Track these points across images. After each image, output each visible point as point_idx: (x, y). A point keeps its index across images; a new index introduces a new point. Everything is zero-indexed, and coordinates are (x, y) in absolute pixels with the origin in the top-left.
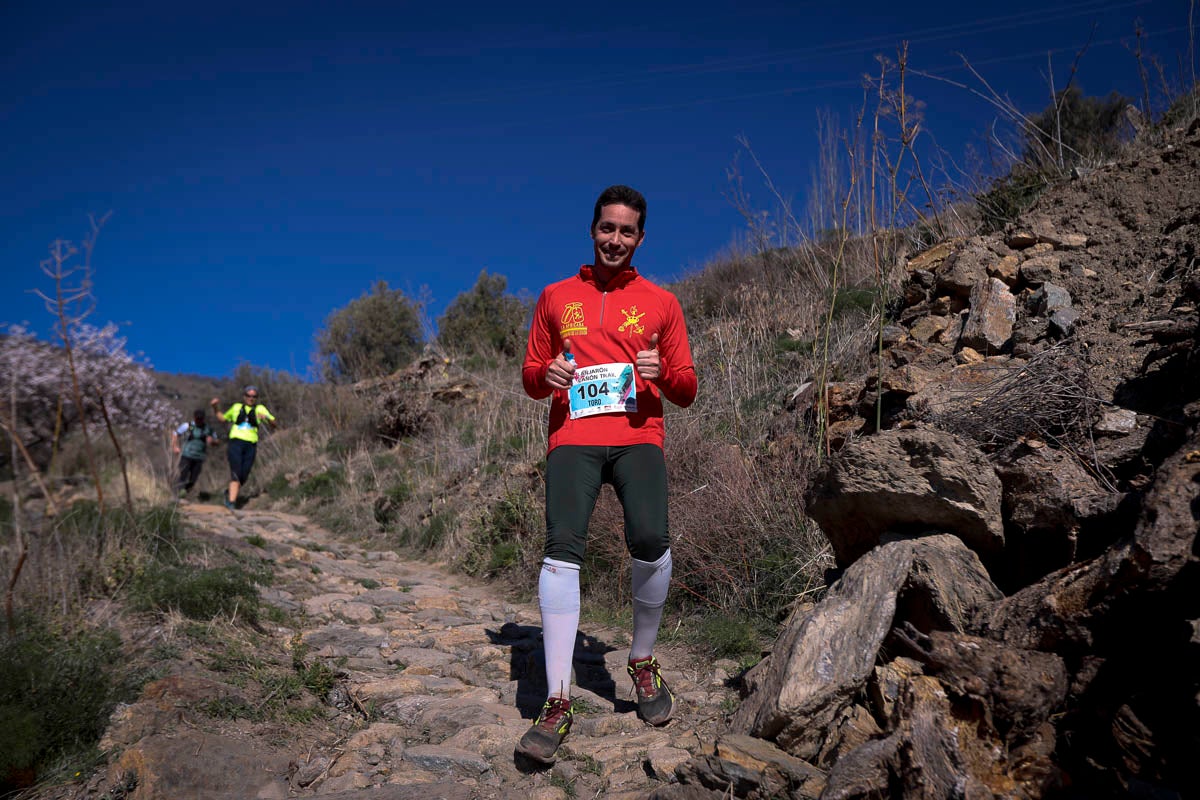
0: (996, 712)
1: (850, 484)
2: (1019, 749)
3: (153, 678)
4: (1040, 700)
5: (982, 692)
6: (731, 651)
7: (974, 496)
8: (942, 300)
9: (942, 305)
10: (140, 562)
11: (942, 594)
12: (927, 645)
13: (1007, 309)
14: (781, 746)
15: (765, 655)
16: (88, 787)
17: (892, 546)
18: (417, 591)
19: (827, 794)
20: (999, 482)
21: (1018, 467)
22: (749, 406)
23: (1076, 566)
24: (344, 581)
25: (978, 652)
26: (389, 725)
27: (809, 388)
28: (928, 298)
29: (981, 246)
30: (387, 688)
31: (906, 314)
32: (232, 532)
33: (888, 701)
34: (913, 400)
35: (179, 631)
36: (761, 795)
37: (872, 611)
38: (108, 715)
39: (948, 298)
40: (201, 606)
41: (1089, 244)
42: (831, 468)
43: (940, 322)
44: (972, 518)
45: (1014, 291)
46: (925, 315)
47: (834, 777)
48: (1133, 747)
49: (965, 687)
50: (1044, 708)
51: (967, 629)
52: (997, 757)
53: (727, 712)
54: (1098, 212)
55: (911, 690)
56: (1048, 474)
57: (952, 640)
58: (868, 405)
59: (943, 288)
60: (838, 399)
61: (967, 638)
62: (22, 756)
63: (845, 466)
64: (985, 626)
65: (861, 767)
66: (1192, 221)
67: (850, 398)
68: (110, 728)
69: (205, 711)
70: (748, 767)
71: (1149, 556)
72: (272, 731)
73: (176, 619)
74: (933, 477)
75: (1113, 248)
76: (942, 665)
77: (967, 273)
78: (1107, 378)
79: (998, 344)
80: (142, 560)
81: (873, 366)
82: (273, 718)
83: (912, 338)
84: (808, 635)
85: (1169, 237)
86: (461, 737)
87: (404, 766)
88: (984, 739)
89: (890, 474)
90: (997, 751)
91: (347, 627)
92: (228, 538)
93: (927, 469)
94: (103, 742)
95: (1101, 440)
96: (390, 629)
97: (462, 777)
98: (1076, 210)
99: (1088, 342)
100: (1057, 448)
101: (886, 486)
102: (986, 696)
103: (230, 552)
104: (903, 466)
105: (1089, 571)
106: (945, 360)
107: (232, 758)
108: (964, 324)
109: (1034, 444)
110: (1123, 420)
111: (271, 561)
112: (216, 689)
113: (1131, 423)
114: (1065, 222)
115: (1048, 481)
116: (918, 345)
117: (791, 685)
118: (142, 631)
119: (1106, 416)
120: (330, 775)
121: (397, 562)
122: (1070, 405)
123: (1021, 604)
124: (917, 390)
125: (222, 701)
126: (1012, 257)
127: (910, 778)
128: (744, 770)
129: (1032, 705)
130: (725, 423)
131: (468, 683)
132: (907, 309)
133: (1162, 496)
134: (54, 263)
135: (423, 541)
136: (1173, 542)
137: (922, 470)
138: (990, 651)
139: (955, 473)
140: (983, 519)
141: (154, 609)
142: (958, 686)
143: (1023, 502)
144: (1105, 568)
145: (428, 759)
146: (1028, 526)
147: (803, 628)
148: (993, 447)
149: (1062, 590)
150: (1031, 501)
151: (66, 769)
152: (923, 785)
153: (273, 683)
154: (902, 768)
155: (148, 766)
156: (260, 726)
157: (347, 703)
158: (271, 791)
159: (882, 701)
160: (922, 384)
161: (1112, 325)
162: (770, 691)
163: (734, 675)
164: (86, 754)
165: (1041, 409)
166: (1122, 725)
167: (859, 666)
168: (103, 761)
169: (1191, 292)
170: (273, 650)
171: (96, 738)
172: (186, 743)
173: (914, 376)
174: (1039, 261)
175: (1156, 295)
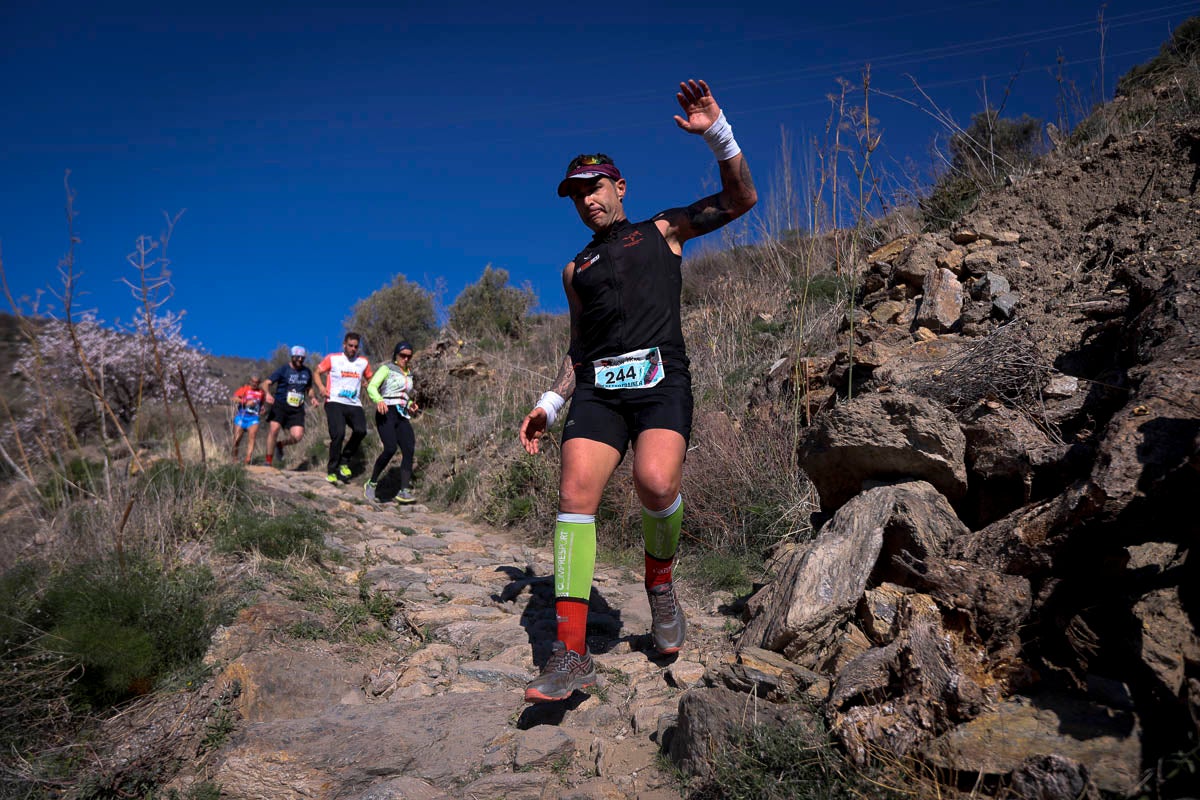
0: (979, 622)
2: (995, 654)
3: (245, 605)
4: (1015, 613)
5: (969, 606)
6: (726, 584)
7: (944, 449)
8: (899, 287)
9: (899, 292)
10: (221, 511)
11: (919, 530)
12: (923, 568)
13: (955, 294)
14: (788, 657)
15: (757, 587)
16: (201, 694)
17: (877, 491)
18: (448, 537)
19: (837, 693)
20: (964, 437)
21: (979, 425)
22: (732, 378)
23: (1036, 504)
24: (385, 529)
25: (965, 573)
26: (442, 646)
27: (785, 363)
28: (886, 285)
29: (932, 241)
30: (439, 615)
31: (868, 299)
32: (285, 487)
33: (877, 619)
34: (878, 372)
35: (261, 567)
36: (779, 696)
37: (862, 544)
38: (209, 638)
39: (903, 285)
41: (1021, 240)
42: (822, 424)
43: (897, 306)
44: (943, 467)
45: (961, 279)
46: (884, 300)
48: (1085, 651)
49: (954, 602)
50: (1016, 620)
51: (946, 556)
52: (981, 659)
53: (730, 632)
54: (1028, 213)
55: (909, 606)
56: (1005, 430)
57: (943, 563)
58: (838, 377)
59: (901, 277)
60: (810, 372)
61: (955, 562)
62: (142, 667)
64: (961, 553)
65: (866, 669)
66: (1108, 221)
67: (822, 371)
68: (212, 647)
69: (291, 633)
70: (766, 672)
71: (1104, 493)
72: (347, 650)
73: (257, 558)
74: (910, 433)
75: (1042, 244)
76: (935, 584)
77: (920, 265)
78: (1047, 351)
79: (948, 325)
80: (224, 508)
81: (840, 344)
82: (346, 639)
83: (873, 320)
84: (810, 565)
85: (1090, 234)
86: (507, 653)
87: (461, 679)
88: (969, 645)
89: (873, 431)
90: (981, 654)
91: (396, 567)
92: (286, 493)
93: (905, 426)
94: (207, 658)
95: (1048, 401)
96: (431, 569)
97: (510, 687)
98: (1009, 211)
99: (1028, 322)
100: (1011, 408)
101: (870, 441)
102: (972, 610)
103: (289, 504)
104: (884, 424)
105: (1052, 506)
106: (904, 338)
107: (317, 671)
108: (918, 308)
109: (993, 405)
110: (1067, 384)
111: (324, 512)
112: (299, 615)
113: (1074, 387)
114: (1001, 222)
115: (1006, 435)
116: (878, 325)
117: (797, 606)
118: (230, 568)
119: (1053, 381)
120: (398, 687)
121: (427, 513)
122: (1022, 372)
123: (991, 536)
124: (880, 363)
125: (304, 624)
126: (957, 251)
127: (910, 677)
128: (764, 675)
129: (1009, 616)
130: (711, 393)
131: (506, 611)
132: (868, 296)
133: (1116, 442)
134: (139, 254)
135: (448, 496)
136: (1124, 481)
137: (901, 427)
138: (975, 572)
139: (929, 429)
140: (951, 468)
141: (237, 551)
142: (949, 602)
143: (984, 453)
144: (1064, 504)
145: (481, 673)
146: (988, 474)
147: (805, 559)
148: (959, 408)
149: (1026, 524)
150: (991, 453)
151: (176, 680)
152: (921, 682)
153: (344, 610)
154: (902, 670)
155: (250, 677)
156: (336, 646)
157: (405, 628)
158: (351, 699)
159: (872, 619)
160: (886, 358)
161: (1047, 307)
162: (777, 611)
163: (730, 603)
164: (193, 668)
165: (997, 375)
166: (1076, 632)
167: (853, 589)
168: (208, 673)
169: (1121, 278)
170: (338, 584)
171: (199, 655)
172: (278, 658)
173: (878, 351)
174: (980, 254)
175: (1082, 282)
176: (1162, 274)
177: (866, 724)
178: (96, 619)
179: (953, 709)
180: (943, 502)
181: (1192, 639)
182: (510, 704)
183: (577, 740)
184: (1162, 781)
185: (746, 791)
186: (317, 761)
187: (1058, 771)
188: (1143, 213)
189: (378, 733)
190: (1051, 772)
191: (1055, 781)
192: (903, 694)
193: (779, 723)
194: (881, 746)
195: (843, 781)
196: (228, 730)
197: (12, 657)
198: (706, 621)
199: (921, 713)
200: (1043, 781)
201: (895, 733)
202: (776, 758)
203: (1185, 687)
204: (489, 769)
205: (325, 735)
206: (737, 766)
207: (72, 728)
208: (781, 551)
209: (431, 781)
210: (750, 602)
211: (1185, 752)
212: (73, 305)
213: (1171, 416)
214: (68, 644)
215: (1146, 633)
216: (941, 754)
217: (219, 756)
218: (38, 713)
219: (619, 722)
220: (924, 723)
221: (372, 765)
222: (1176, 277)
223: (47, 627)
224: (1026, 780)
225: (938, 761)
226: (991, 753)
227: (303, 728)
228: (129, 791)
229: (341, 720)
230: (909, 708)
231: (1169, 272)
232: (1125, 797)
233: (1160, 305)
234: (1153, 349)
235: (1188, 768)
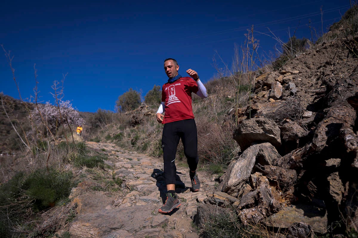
0: (280, 184)
1: (244, 131)
2: (286, 193)
3: (80, 182)
4: (291, 181)
5: (277, 179)
6: (216, 172)
7: (274, 133)
8: (265, 87)
9: (265, 88)
11: (266, 157)
12: (264, 169)
13: (280, 89)
14: (229, 194)
15: (224, 173)
16: (67, 207)
17: (254, 146)
18: (141, 161)
19: (240, 205)
20: (280, 130)
21: (284, 126)
22: (219, 114)
23: (299, 149)
24: (124, 159)
25: (275, 170)
26: (135, 192)
27: (233, 109)
28: (261, 87)
29: (274, 74)
30: (135, 183)
31: (256, 91)
32: (98, 148)
33: (254, 182)
34: (258, 111)
35: (86, 171)
36: (224, 205)
37: (250, 161)
38: (71, 190)
39: (266, 87)
40: (91, 165)
41: (299, 73)
42: (239, 127)
43: (264, 93)
44: (273, 138)
45: (282, 84)
46: (261, 91)
47: (242, 200)
48: (313, 191)
49: (273, 178)
50: (291, 183)
51: (273, 165)
52: (281, 195)
53: (216, 186)
54: (301, 65)
55: (260, 179)
56: (291, 127)
57: (269, 167)
58: (248, 113)
59: (265, 84)
60: (240, 112)
61: (273, 167)
62: (52, 199)
63: (243, 127)
64: (277, 164)
65: (248, 198)
66: (323, 66)
67: (243, 111)
68: (71, 193)
69: (93, 189)
71: (316, 145)
72: (108, 194)
73: (85, 168)
74: (264, 129)
75: (305, 74)
76: (267, 173)
77: (271, 81)
78: (305, 104)
79: (278, 97)
80: (77, 155)
81: (249, 104)
82: (108, 190)
83: (258, 97)
84: (235, 167)
85: (318, 70)
86: (153, 194)
87: (140, 201)
88: (277, 190)
89: (253, 129)
90: (281, 193)
91: (125, 169)
92: (97, 150)
93: (262, 127)
94: (69, 196)
95: (304, 119)
96: (135, 170)
97: (153, 203)
98: (296, 65)
99: (300, 96)
100: (293, 121)
101: (252, 131)
102: (278, 180)
103: (97, 152)
104: (257, 126)
105: (302, 149)
106: (266, 101)
107: (99, 200)
108: (270, 93)
109: (288, 120)
110: (309, 114)
111: (107, 154)
112: (95, 184)
113: (311, 114)
114: (293, 68)
115: (291, 129)
117: (231, 179)
118: (77, 171)
119: (305, 113)
120: (122, 203)
121: (137, 154)
122: (296, 110)
123: (286, 158)
124: (259, 109)
125: (96, 187)
126: (281, 76)
127: (260, 200)
128: (220, 200)
129: (289, 182)
130: (213, 119)
132: (256, 90)
133: (319, 131)
134: (55, 86)
135: (142, 149)
136: (322, 142)
138: (278, 169)
139: (269, 128)
140: (276, 139)
141: (80, 166)
142: (271, 178)
143: (285, 134)
144: (306, 149)
145: (145, 199)
146: (287, 140)
147: (233, 166)
148: (278, 121)
149: (295, 155)
150: (287, 134)
151: (62, 203)
152: (263, 202)
153: (108, 182)
154: (258, 198)
155: (80, 202)
156: (105, 192)
157: (125, 187)
158: (108, 208)
160: (260, 107)
161: (306, 91)
162: (226, 181)
163: (217, 178)
164: (66, 199)
165: (289, 112)
166: (310, 186)
167: (247, 174)
168: (70, 201)
169: (324, 83)
170: (107, 175)
172: (88, 196)
173: (258, 106)
174: (287, 77)
175: (316, 84)
176: (335, 81)
177: (247, 214)
179: (272, 210)
180: (274, 148)
182: (152, 208)
183: (170, 219)
184: (332, 229)
185: (214, 234)
186: (96, 226)
187: (302, 227)
188: (333, 64)
189: (114, 218)
190: (300, 228)
191: (301, 230)
192: (258, 205)
193: (224, 214)
194: (252, 221)
195: (241, 231)
196: (74, 217)
197: (16, 197)
199: (263, 210)
200: (298, 230)
201: (256, 216)
202: (222, 224)
203: (342, 201)
204: (144, 227)
205: (99, 218)
206: (211, 226)
207: (33, 216)
208: (232, 163)
209: (128, 231)
211: (338, 221)
212: (38, 100)
213: (335, 123)
214: (31, 194)
215: (331, 185)
216: (269, 222)
217: (70, 224)
218: (24, 213)
219: (182, 213)
220: (264, 214)
221: (112, 227)
222: (339, 82)
223: (26, 189)
224: (293, 230)
225: (267, 224)
226: (283, 222)
227: (94, 216)
228: (46, 234)
229: (104, 214)
230: (259, 209)
231: (337, 81)
232: (322, 234)
233: (334, 90)
234: (332, 103)
235: (339, 226)
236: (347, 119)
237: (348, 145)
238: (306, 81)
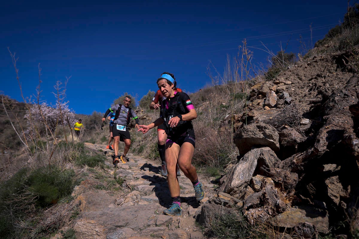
0: (285, 185)
1: (245, 135)
2: (289, 194)
3: (83, 180)
4: (294, 183)
5: (282, 181)
6: (213, 175)
7: (273, 138)
8: (260, 96)
9: (260, 97)
10: (77, 154)
11: (267, 160)
12: (269, 170)
13: (275, 98)
14: (231, 195)
15: (222, 176)
16: (70, 204)
17: (255, 150)
18: (138, 162)
19: (245, 205)
20: (279, 135)
21: (283, 132)
22: (215, 120)
23: (299, 153)
25: (281, 172)
26: (136, 192)
27: (229, 116)
28: (256, 95)
29: (268, 83)
30: (136, 183)
31: (251, 99)
32: (95, 148)
33: (256, 185)
34: (255, 118)
35: (88, 170)
36: (229, 206)
37: (251, 164)
38: (73, 188)
39: (261, 95)
40: (92, 165)
41: (292, 83)
42: (240, 131)
43: (259, 101)
44: (273, 143)
45: (276, 93)
46: (256, 99)
48: (313, 193)
49: (278, 180)
50: (294, 185)
52: (285, 196)
53: (215, 188)
54: (294, 76)
55: (265, 181)
56: (290, 133)
57: (275, 169)
58: (243, 119)
59: (260, 93)
60: (236, 118)
61: (278, 169)
62: (55, 196)
63: (244, 131)
65: (253, 198)
66: (315, 79)
67: (239, 118)
68: (74, 191)
69: (95, 188)
70: (226, 199)
71: (318, 150)
72: (110, 192)
73: (87, 167)
74: (264, 134)
75: (297, 84)
76: (272, 175)
77: (265, 90)
78: (300, 112)
79: (273, 106)
80: (78, 154)
81: (244, 111)
82: (110, 189)
83: (253, 104)
84: (237, 170)
85: (310, 82)
87: (141, 201)
88: (282, 192)
89: (254, 133)
90: (285, 194)
91: (124, 170)
93: (263, 132)
94: (72, 194)
95: (301, 125)
97: (155, 203)
98: (289, 76)
99: (295, 105)
100: (291, 127)
101: (253, 136)
102: (283, 182)
103: (96, 153)
104: (257, 131)
106: (261, 109)
107: (102, 198)
108: (265, 102)
109: (286, 126)
110: (306, 121)
112: (97, 183)
113: (308, 122)
114: (286, 79)
115: (290, 135)
116: (254, 106)
117: (234, 181)
118: (79, 170)
119: (302, 120)
120: (124, 203)
121: (133, 156)
122: (294, 117)
123: (287, 162)
124: (255, 116)
125: (99, 185)
126: (275, 86)
127: (266, 201)
130: (209, 124)
132: (251, 98)
133: (321, 136)
134: (57, 86)
135: (139, 151)
136: (323, 147)
137: (262, 132)
138: (283, 172)
139: (269, 133)
140: (275, 144)
141: (81, 165)
142: (276, 180)
143: (284, 140)
144: (307, 153)
145: (147, 199)
146: (285, 145)
147: (236, 168)
148: (277, 127)
149: (296, 158)
150: (286, 139)
151: (64, 200)
152: (269, 202)
153: (110, 182)
154: (263, 198)
155: (84, 200)
156: (107, 191)
157: (126, 186)
158: (111, 206)
159: (254, 185)
160: (256, 114)
161: (300, 101)
162: (228, 182)
163: (214, 180)
164: (69, 197)
165: (287, 118)
166: (311, 188)
167: (249, 177)
168: (73, 199)
169: (320, 93)
170: (108, 174)
171: (70, 193)
172: (92, 194)
173: (254, 113)
174: (281, 87)
175: (309, 94)
176: (331, 91)
177: (254, 214)
178: (43, 183)
179: (278, 210)
180: (273, 153)
181: (342, 190)
182: (155, 208)
184: (335, 229)
186: (102, 223)
187: (307, 227)
188: (324, 76)
189: (119, 216)
190: (305, 227)
191: (306, 230)
192: (264, 205)
193: (229, 213)
194: (258, 220)
195: (247, 229)
196: (78, 214)
197: (20, 193)
198: (208, 185)
199: (269, 210)
200: (303, 229)
201: (262, 216)
202: (229, 223)
203: (340, 203)
204: (149, 226)
205: (104, 216)
206: (218, 225)
207: (36, 213)
208: (228, 166)
209: (133, 229)
210: (221, 180)
211: (342, 222)
212: (39, 99)
213: (336, 129)
214: (34, 190)
215: (329, 188)
216: (274, 222)
217: (75, 222)
218: (26, 209)
219: (185, 213)
220: (270, 213)
221: (117, 224)
222: (335, 92)
223: (30, 185)
224: (298, 229)
225: (273, 224)
226: (288, 222)
227: (98, 214)
228: (50, 231)
229: (108, 212)
230: (266, 209)
231: (333, 91)
232: (325, 234)
233: (331, 100)
234: (329, 111)
235: (343, 226)
236: (346, 126)
237: (355, 149)
238: (299, 91)
